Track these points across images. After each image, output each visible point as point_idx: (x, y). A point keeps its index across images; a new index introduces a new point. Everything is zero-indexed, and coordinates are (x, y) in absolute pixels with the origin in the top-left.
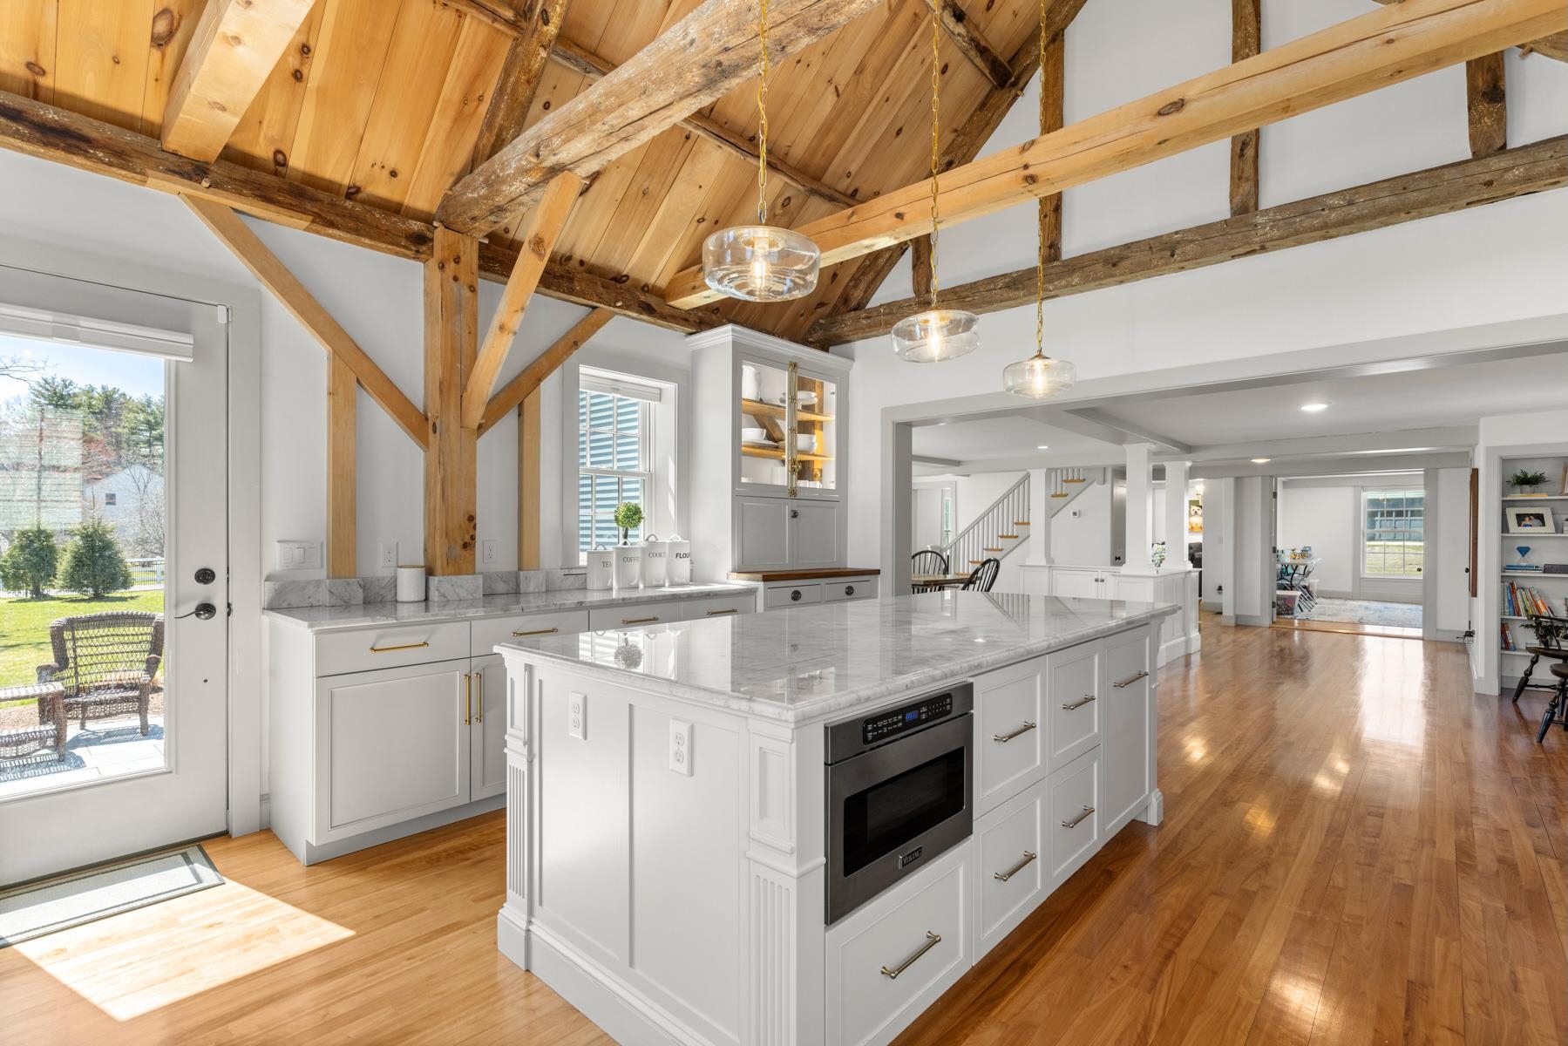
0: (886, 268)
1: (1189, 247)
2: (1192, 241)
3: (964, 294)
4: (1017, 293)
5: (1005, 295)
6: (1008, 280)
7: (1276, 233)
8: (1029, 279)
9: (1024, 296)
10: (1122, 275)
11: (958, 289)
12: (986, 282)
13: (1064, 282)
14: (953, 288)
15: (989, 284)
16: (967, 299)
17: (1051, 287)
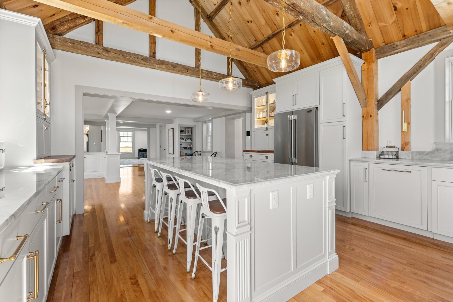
0: (80, 26)
1: (191, 71)
2: (191, 70)
3: (125, 55)
4: (145, 63)
5: (141, 62)
6: (142, 57)
7: (206, 76)
8: (149, 60)
9: (148, 65)
10: (176, 71)
11: (123, 52)
12: (134, 54)
13: (160, 66)
14: (120, 50)
15: (135, 55)
16: (126, 57)
17: (157, 66)
